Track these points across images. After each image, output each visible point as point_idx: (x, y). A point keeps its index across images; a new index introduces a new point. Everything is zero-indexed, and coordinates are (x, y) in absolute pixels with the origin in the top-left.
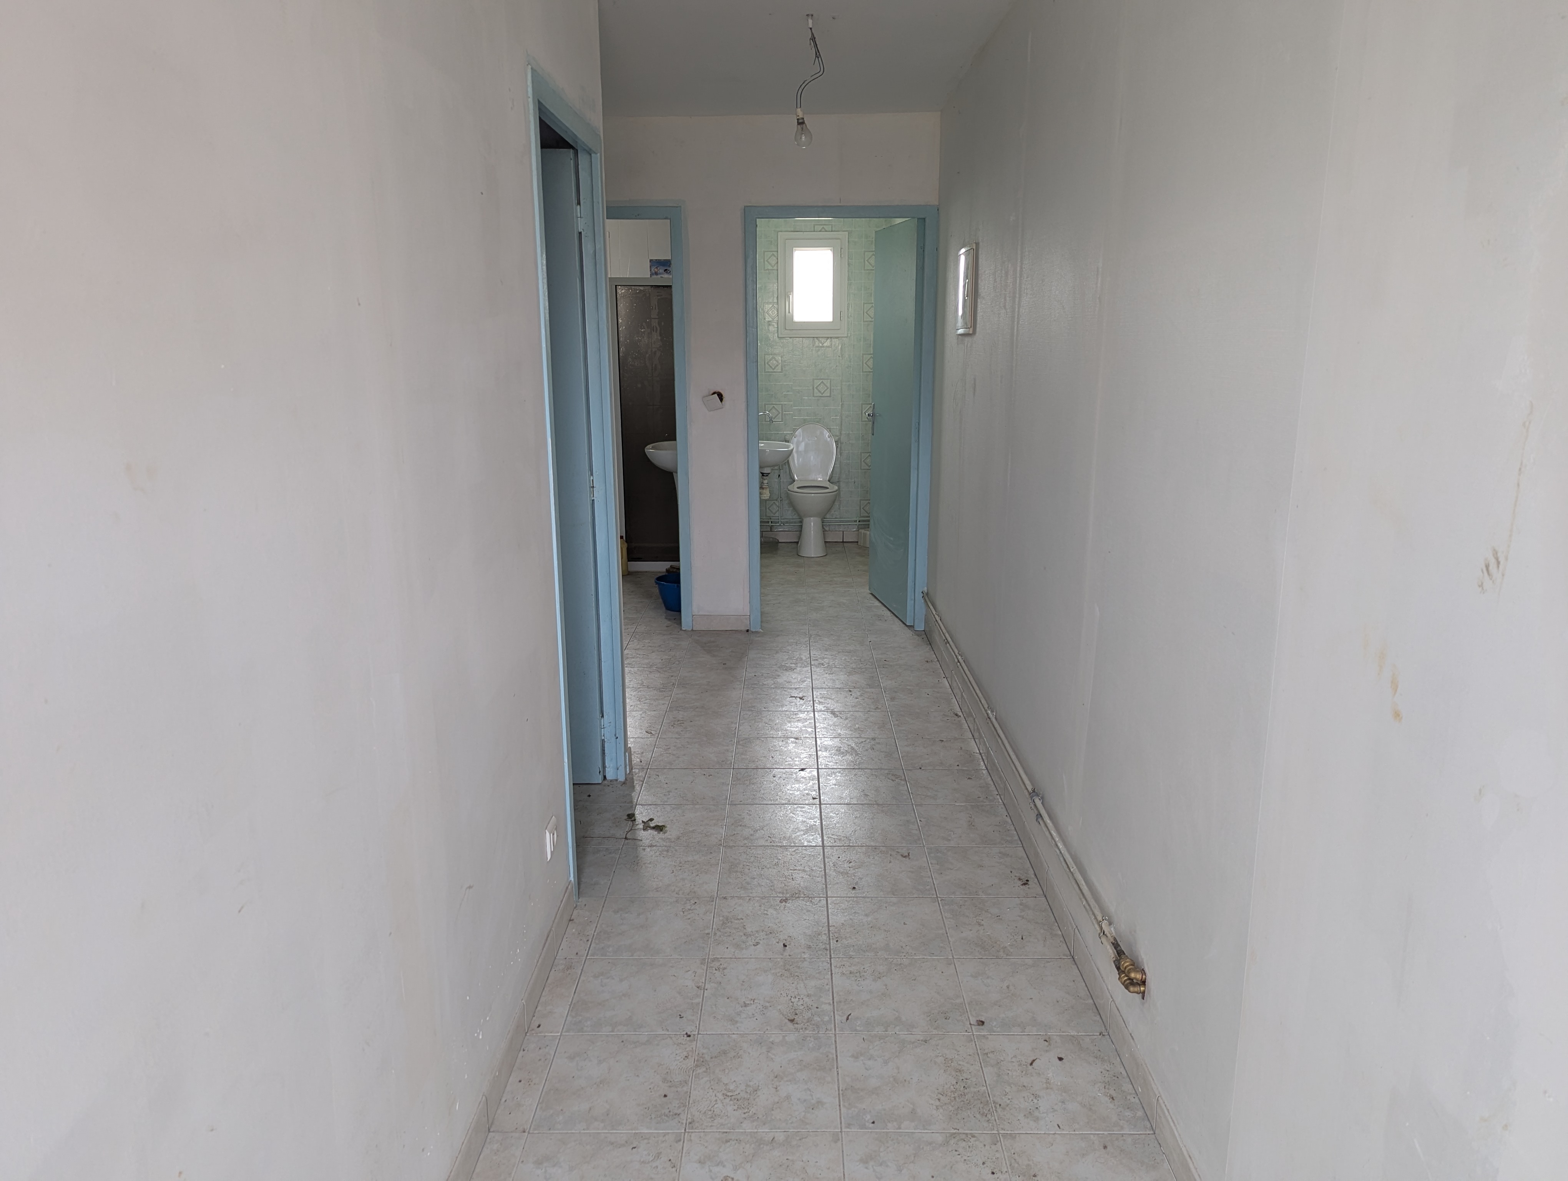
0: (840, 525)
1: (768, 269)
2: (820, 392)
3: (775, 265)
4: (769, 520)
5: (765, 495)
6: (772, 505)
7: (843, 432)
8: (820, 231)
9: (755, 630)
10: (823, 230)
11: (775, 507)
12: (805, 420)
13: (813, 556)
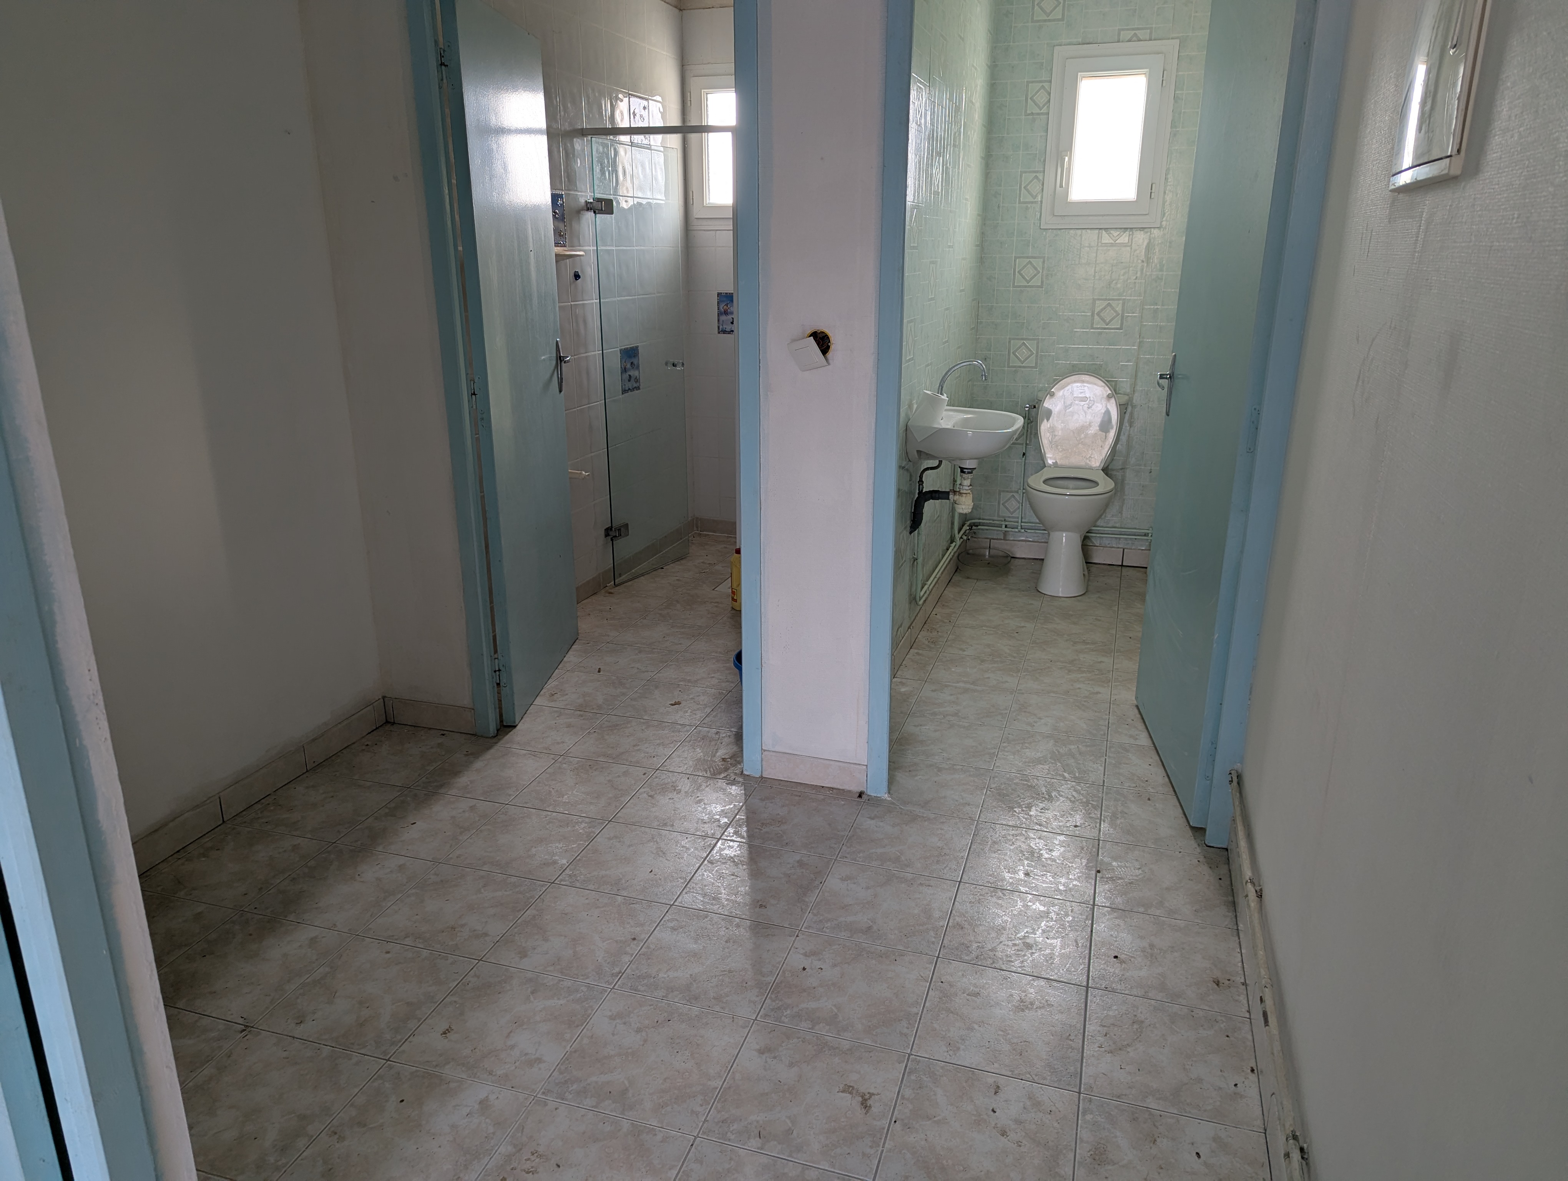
0: (1120, 538)
1: (1032, 114)
2: (1103, 320)
3: (1044, 106)
4: (1003, 523)
5: (963, 507)
6: (1009, 499)
7: (1138, 388)
8: (1129, 41)
9: (875, 795)
10: (1134, 38)
11: (1014, 503)
12: (1074, 366)
13: (1061, 595)
